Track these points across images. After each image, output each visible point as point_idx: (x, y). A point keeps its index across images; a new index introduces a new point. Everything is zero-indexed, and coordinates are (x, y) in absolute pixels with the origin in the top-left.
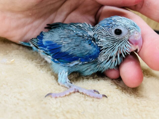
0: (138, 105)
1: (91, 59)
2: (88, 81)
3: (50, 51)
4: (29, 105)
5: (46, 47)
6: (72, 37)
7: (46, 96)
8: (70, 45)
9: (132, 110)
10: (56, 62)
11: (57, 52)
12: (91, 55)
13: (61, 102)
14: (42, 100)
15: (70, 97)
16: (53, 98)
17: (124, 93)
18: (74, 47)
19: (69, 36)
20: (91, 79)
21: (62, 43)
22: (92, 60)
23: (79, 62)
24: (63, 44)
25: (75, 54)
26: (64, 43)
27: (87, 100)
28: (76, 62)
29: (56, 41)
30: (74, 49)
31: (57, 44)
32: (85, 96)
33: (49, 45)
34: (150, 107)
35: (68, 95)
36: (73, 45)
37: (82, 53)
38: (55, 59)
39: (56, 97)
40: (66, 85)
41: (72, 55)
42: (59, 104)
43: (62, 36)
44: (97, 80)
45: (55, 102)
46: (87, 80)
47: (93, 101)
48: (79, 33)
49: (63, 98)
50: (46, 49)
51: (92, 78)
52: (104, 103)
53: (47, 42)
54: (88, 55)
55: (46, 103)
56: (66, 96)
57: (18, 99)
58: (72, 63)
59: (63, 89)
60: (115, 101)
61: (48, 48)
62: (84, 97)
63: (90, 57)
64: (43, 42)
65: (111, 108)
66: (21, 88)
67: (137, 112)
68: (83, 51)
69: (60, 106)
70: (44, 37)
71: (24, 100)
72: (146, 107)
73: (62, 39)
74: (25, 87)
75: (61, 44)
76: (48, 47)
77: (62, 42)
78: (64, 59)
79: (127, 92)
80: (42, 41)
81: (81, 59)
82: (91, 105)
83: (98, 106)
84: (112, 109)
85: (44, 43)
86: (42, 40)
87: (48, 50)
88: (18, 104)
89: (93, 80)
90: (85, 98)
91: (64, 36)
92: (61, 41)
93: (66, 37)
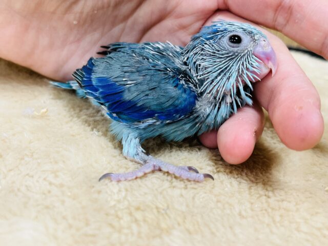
0: (269, 197)
1: (178, 116)
2: (180, 150)
3: (104, 98)
4: (69, 194)
5: (96, 90)
6: (143, 72)
7: (100, 179)
8: (140, 87)
9: (256, 206)
10: (115, 119)
11: (117, 99)
12: (178, 108)
13: (127, 190)
14: (93, 187)
15: (144, 180)
16: (114, 183)
17: (244, 174)
18: (147, 93)
19: (139, 69)
20: (186, 147)
21: (126, 83)
22: (180, 117)
23: (155, 121)
24: (127, 86)
25: (148, 105)
26: (129, 82)
27: (174, 187)
28: (150, 121)
29: (115, 78)
30: (147, 95)
31: (117, 84)
32: (172, 180)
33: (102, 87)
34: (290, 202)
35: (141, 178)
36: (145, 87)
37: (160, 104)
38: (114, 113)
39: (119, 181)
40: (137, 159)
41: (142, 108)
42: (123, 194)
43: (126, 69)
44: (197, 150)
45: (115, 190)
46: (178, 148)
47: (186, 188)
48: (160, 63)
49: (131, 183)
50: (97, 95)
51: (188, 145)
52: (206, 193)
53: (100, 80)
54: (171, 108)
55: (99, 192)
56: (136, 178)
57: (51, 184)
58: (143, 123)
59: (132, 166)
60: (226, 189)
61: (101, 93)
62: (170, 182)
63: (177, 112)
64: (92, 80)
65: (218, 201)
66: (56, 162)
67: (266, 210)
68: (163, 100)
69: (125, 198)
70: (94, 68)
71: (62, 186)
72: (283, 200)
73: (125, 74)
74: (64, 162)
75: (124, 85)
76: (101, 90)
77: (126, 81)
78: (128, 114)
79: (252, 172)
80: (92, 77)
81: (158, 116)
82: (182, 196)
83: (193, 198)
84: (219, 205)
85: (94, 83)
86: (90, 74)
87: (100, 96)
88: (49, 192)
89: (189, 148)
90: (172, 183)
91: (130, 69)
92: (124, 79)
93: (134, 70)
